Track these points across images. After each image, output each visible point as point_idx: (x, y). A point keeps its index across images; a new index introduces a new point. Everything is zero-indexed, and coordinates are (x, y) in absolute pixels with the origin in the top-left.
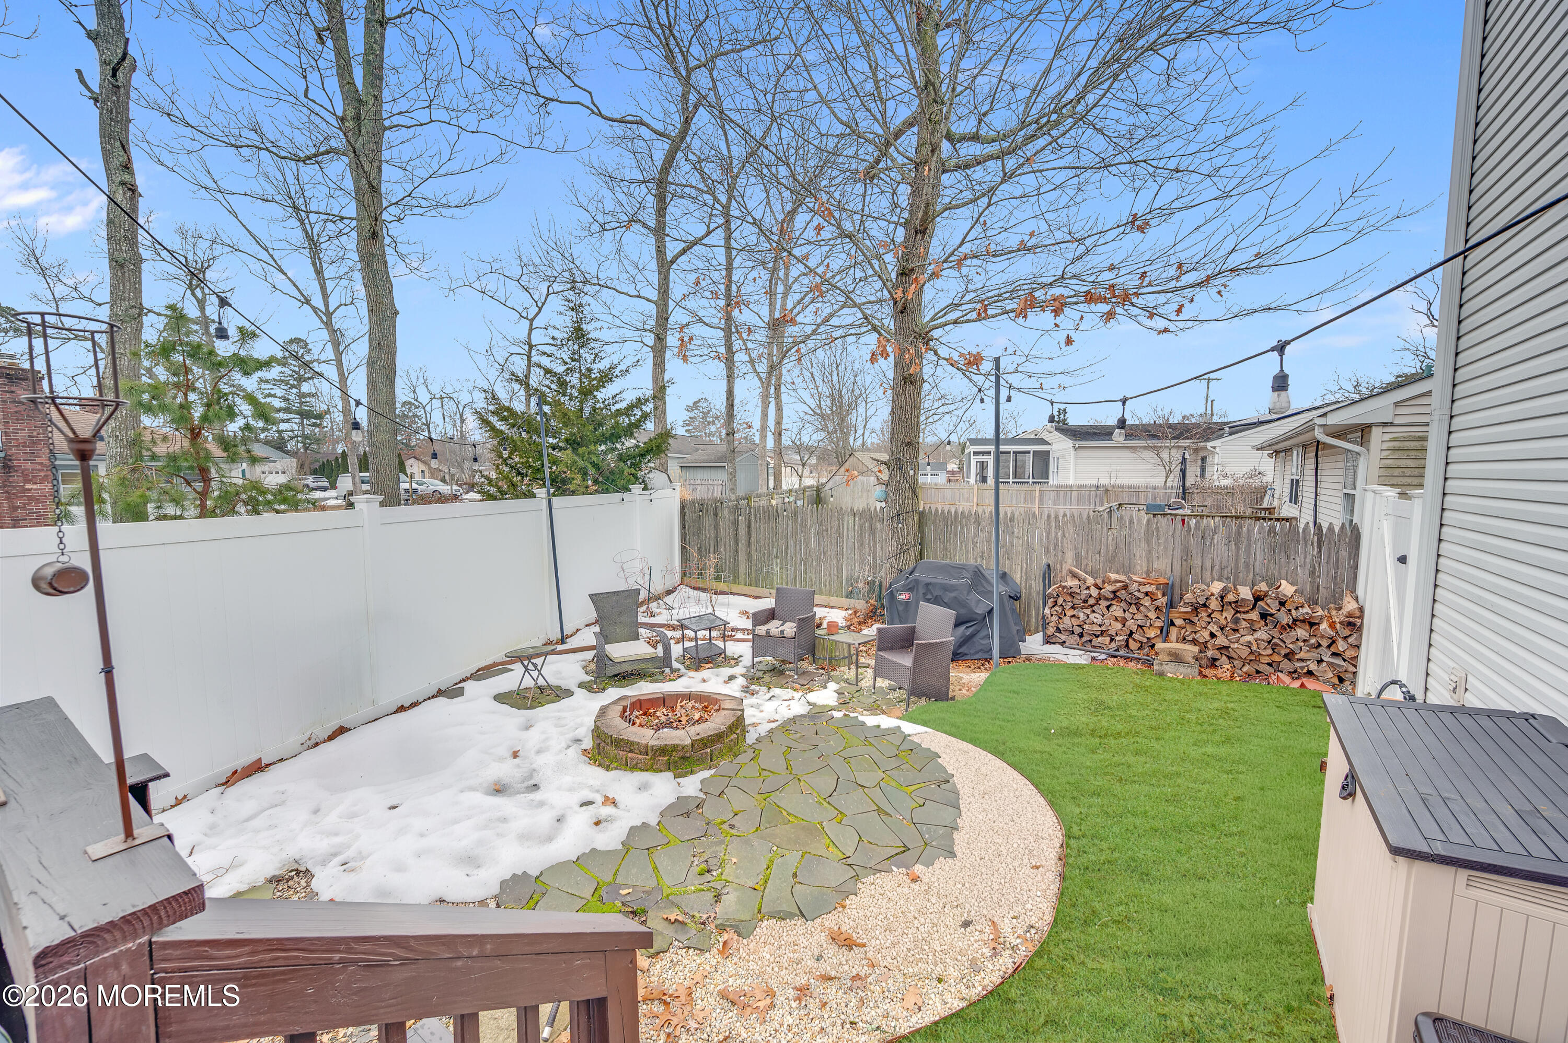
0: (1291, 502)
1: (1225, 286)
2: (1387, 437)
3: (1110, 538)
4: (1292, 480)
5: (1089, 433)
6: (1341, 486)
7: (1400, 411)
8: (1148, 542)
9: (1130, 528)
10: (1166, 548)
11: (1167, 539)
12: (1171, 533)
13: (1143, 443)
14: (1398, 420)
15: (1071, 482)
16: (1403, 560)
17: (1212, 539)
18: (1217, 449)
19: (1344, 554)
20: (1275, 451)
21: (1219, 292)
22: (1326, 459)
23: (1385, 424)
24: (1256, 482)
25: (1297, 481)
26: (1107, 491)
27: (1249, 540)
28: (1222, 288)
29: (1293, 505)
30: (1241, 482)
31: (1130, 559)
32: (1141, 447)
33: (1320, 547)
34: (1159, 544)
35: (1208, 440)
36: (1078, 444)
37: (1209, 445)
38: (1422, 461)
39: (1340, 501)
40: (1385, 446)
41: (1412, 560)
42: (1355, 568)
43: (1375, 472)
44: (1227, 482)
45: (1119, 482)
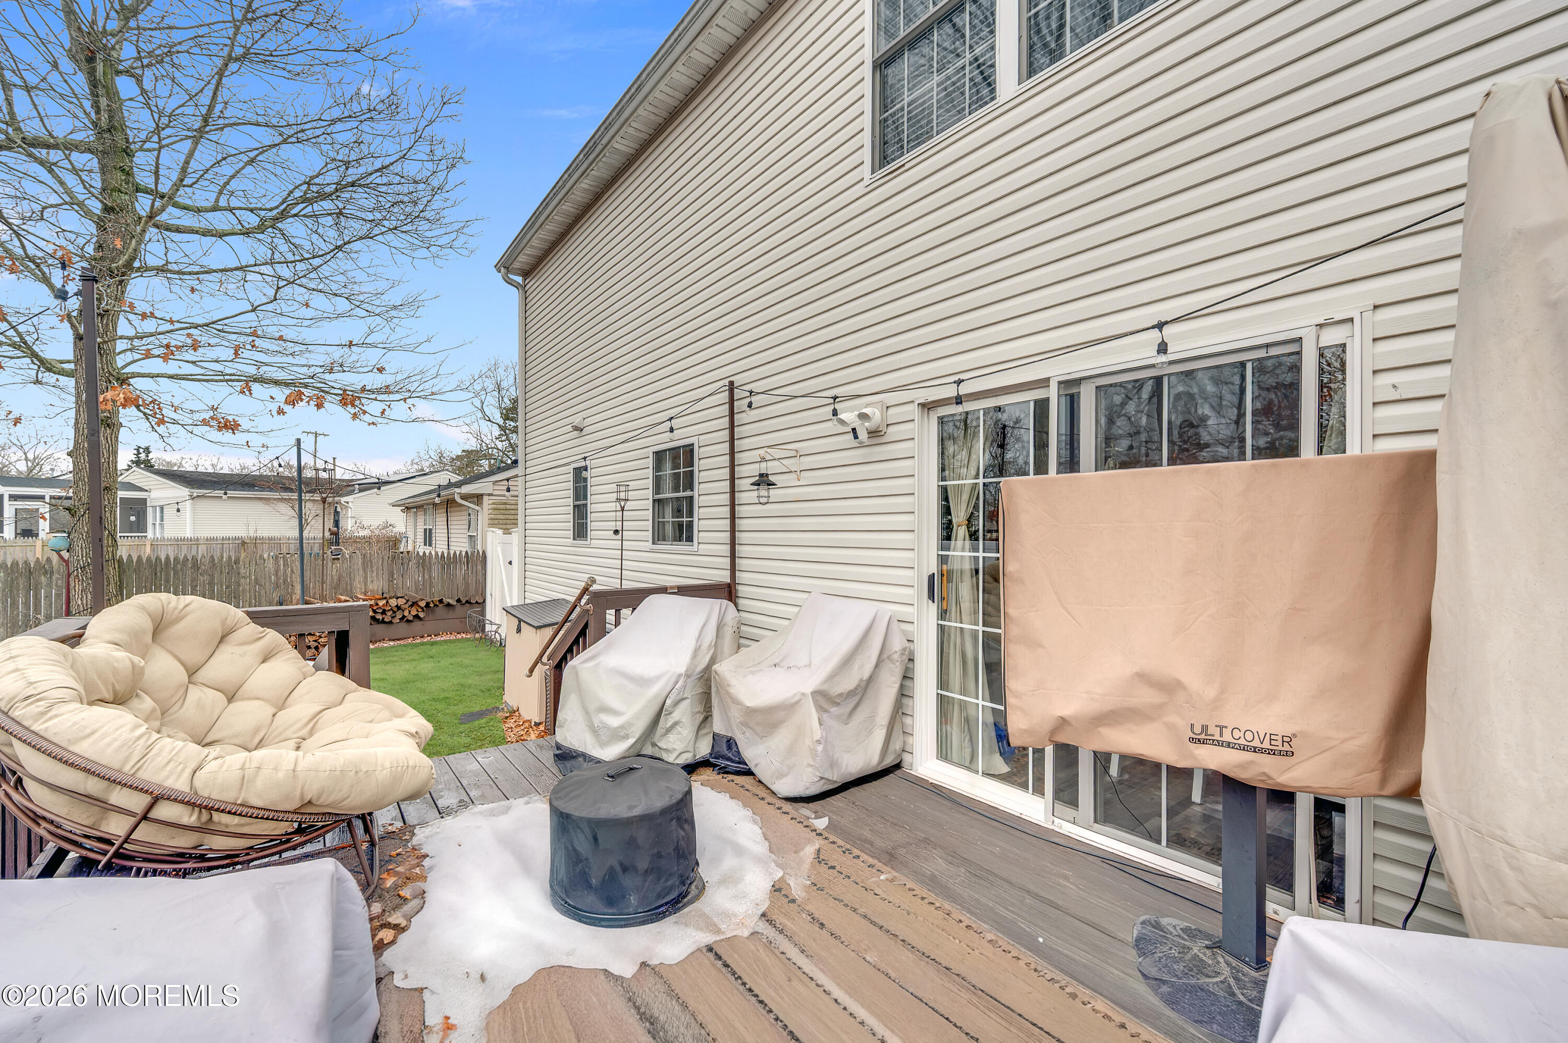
0: (425, 545)
1: (414, 406)
2: (491, 502)
3: (335, 570)
4: (425, 530)
5: (204, 481)
6: (466, 531)
7: (496, 487)
8: (365, 571)
9: (350, 562)
10: (377, 574)
11: (378, 568)
12: (380, 563)
13: (276, 495)
14: (495, 493)
15: (188, 534)
16: (510, 563)
17: (408, 565)
18: (350, 504)
19: (479, 567)
20: (407, 507)
21: (409, 408)
22: (453, 514)
23: (490, 495)
24: (390, 532)
25: (430, 530)
26: (244, 543)
27: (430, 563)
28: (412, 407)
29: (427, 547)
30: (377, 532)
31: (351, 585)
32: (275, 499)
33: (468, 565)
34: (372, 572)
35: (341, 496)
36: (196, 492)
37: (343, 500)
38: (515, 517)
39: (466, 540)
40: (491, 506)
41: (515, 563)
42: (485, 575)
43: (486, 522)
44: (366, 533)
45: (259, 534)
